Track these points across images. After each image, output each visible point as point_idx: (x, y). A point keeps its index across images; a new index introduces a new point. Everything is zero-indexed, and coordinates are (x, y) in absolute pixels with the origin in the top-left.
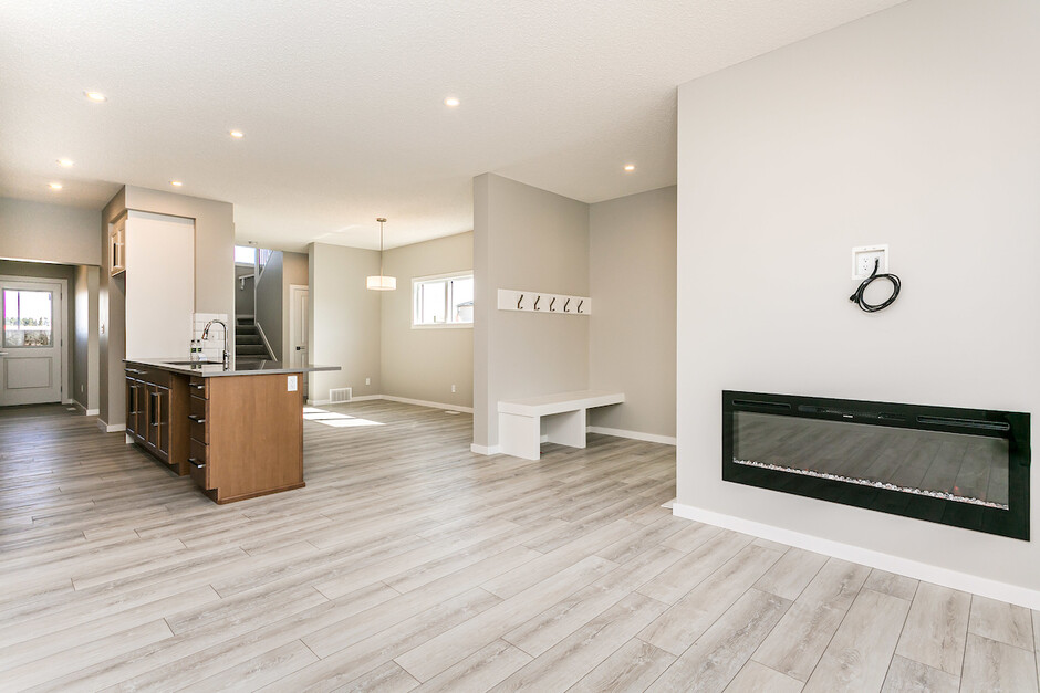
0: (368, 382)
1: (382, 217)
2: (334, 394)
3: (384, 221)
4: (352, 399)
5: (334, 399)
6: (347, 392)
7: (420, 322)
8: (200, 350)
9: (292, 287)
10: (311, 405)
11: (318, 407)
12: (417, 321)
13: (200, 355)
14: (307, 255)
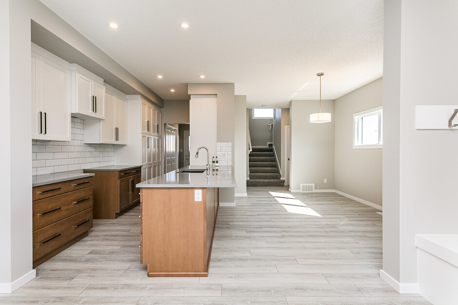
0: (325, 181)
1: (320, 72)
2: (303, 187)
3: (322, 74)
4: (314, 191)
5: (303, 190)
6: (312, 187)
7: (360, 144)
8: (217, 162)
9: (286, 127)
10: (290, 192)
11: (293, 194)
12: (357, 143)
13: (217, 164)
14: (289, 109)
